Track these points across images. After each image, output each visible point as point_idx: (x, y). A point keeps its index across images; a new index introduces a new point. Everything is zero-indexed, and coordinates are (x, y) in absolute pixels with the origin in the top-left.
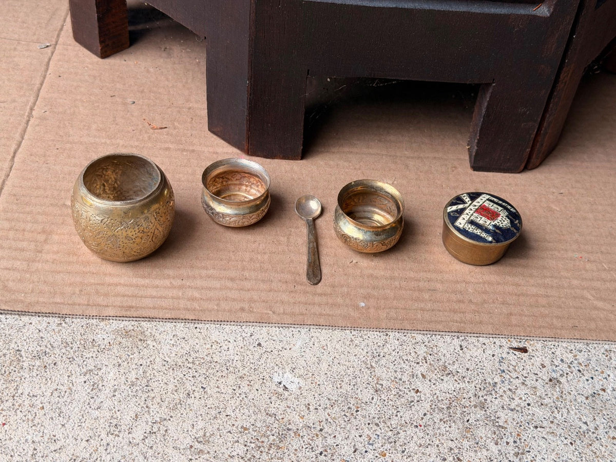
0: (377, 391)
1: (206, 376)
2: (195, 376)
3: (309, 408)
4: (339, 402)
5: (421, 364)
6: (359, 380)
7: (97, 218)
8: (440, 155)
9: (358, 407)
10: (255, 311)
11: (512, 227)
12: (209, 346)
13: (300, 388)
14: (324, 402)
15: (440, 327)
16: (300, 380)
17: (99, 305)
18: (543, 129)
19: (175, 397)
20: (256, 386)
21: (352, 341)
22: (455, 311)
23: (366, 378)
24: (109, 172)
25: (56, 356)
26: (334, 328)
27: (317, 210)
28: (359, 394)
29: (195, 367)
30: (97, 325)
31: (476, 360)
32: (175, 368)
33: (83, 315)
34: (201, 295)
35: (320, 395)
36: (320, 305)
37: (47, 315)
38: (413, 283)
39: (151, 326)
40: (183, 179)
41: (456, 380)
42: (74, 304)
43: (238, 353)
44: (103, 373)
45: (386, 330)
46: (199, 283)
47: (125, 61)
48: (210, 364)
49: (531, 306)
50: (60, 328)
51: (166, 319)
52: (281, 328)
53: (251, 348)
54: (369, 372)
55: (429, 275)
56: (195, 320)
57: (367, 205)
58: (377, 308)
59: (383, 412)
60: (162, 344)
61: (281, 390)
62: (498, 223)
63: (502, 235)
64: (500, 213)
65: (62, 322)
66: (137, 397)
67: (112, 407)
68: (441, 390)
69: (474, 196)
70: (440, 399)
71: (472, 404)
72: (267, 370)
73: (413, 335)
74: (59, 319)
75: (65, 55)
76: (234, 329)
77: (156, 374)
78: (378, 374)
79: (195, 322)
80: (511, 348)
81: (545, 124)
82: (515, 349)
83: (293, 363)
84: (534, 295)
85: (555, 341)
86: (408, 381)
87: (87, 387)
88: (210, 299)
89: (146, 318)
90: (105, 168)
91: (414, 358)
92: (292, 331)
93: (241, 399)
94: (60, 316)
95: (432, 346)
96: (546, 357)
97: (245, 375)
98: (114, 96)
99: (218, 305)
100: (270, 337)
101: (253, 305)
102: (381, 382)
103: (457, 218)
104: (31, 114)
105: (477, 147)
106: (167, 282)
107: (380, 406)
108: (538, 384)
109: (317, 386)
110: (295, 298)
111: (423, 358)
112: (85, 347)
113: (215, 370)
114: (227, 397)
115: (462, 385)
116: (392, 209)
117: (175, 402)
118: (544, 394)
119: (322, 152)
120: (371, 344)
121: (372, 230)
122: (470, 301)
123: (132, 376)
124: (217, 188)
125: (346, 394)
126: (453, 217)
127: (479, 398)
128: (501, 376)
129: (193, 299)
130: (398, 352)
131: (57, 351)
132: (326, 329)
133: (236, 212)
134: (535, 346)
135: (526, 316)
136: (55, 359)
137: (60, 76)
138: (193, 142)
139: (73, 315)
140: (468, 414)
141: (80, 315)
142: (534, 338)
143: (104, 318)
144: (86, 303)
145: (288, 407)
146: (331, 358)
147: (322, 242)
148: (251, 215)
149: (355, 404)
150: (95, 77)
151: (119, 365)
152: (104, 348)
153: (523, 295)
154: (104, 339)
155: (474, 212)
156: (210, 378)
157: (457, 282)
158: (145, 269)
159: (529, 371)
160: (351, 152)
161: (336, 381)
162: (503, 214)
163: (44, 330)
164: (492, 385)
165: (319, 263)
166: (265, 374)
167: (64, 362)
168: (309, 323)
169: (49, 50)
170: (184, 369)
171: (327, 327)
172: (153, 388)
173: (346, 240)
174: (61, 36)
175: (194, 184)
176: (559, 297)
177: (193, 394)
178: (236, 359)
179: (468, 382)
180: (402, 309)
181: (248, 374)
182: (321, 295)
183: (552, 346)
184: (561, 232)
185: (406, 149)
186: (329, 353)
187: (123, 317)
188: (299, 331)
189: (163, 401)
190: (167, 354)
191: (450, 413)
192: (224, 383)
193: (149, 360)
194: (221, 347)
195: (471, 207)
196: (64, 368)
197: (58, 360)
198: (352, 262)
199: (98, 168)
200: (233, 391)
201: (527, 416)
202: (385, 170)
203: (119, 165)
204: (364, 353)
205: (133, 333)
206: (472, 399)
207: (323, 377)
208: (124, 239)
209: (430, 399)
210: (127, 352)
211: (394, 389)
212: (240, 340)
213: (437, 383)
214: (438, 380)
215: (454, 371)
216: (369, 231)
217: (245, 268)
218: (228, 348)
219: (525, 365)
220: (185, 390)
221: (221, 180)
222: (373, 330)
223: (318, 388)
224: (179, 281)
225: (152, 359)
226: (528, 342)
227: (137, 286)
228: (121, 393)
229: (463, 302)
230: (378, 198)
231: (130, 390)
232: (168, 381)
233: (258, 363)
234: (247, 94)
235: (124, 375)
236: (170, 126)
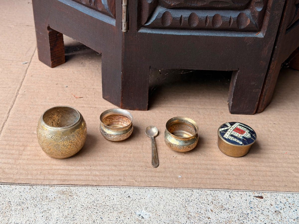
0: (188, 218)
1: (102, 213)
2: (97, 212)
5: (210, 205)
6: (179, 213)
7: (49, 136)
8: (215, 107)
10: (127, 180)
11: (252, 137)
12: (104, 198)
13: (150, 217)
15: (219, 187)
16: (150, 213)
17: (49, 179)
18: (264, 92)
19: (87, 223)
20: (128, 217)
21: (175, 194)
22: (226, 179)
23: (183, 212)
24: (55, 116)
25: (28, 204)
26: (166, 188)
27: (156, 133)
28: (180, 219)
29: (97, 208)
30: (48, 189)
31: (238, 202)
32: (87, 209)
33: (42, 184)
34: (100, 174)
35: (160, 220)
36: (158, 177)
37: (24, 185)
38: (204, 166)
39: (75, 189)
40: (91, 120)
41: (228, 212)
42: (37, 179)
43: (119, 201)
44: (51, 212)
45: (192, 188)
46: (99, 168)
47: (63, 69)
48: (104, 207)
49: (263, 176)
50: (30, 191)
51: (83, 185)
52: (140, 189)
53: (125, 198)
54: (184, 209)
55: (212, 162)
56: (97, 185)
57: (180, 129)
58: (187, 178)
60: (81, 197)
61: (140, 218)
62: (245, 135)
63: (247, 141)
64: (245, 131)
65: (32, 188)
68: (221, 217)
69: (232, 123)
70: (220, 222)
72: (133, 209)
73: (205, 191)
74: (30, 186)
75: (34, 67)
76: (116, 189)
77: (78, 212)
78: (189, 210)
79: (97, 186)
80: (255, 196)
81: (265, 90)
82: (257, 197)
83: (146, 205)
84: (264, 171)
85: (277, 193)
86: (204, 213)
87: (43, 219)
88: (104, 175)
89: (73, 185)
90: (53, 114)
91: (206, 202)
92: (145, 190)
94: (30, 185)
95: (215, 196)
96: (272, 200)
97: (122, 211)
98: (57, 84)
99: (108, 178)
100: (134, 193)
101: (125, 178)
102: (190, 214)
103: (224, 134)
104: (18, 92)
105: (232, 102)
106: (83, 168)
108: (269, 213)
109: (158, 216)
110: (146, 174)
111: (211, 202)
112: (42, 199)
113: (107, 210)
114: (114, 222)
115: (231, 215)
116: (192, 131)
118: (273, 218)
119: (157, 107)
120: (185, 195)
121: (183, 140)
122: (233, 174)
123: (66, 213)
124: (107, 123)
125: (173, 220)
126: (223, 134)
127: (240, 221)
128: (251, 210)
129: (96, 175)
130: (198, 199)
131: (29, 202)
132: (162, 189)
133: (117, 133)
134: (266, 195)
135: (261, 181)
136: (28, 205)
137: (32, 76)
138: (96, 104)
139: (37, 184)
141: (40, 184)
142: (266, 192)
143: (52, 185)
144: (43, 178)
146: (165, 202)
147: (159, 147)
148: (124, 135)
150: (49, 76)
151: (59, 208)
152: (52, 200)
153: (259, 171)
154: (52, 195)
155: (233, 131)
156: (105, 213)
157: (226, 165)
158: (72, 162)
159: (264, 207)
160: (172, 107)
161: (168, 214)
162: (247, 131)
163: (22, 192)
164: (246, 214)
165: (158, 157)
167: (32, 207)
168: (153, 186)
169: (27, 65)
170: (91, 209)
171: (163, 188)
172: (76, 219)
173: (170, 146)
174: (33, 58)
175: (96, 122)
176: (277, 172)
177: (96, 221)
178: (117, 204)
179: (234, 213)
180: (199, 178)
181: (124, 211)
182: (159, 172)
183: (275, 195)
184: (276, 141)
185: (198, 105)
186: (164, 200)
187: (61, 185)
188: (149, 190)
190: (83, 202)
192: (112, 215)
193: (74, 205)
194: (110, 198)
195: (231, 128)
196: (32, 210)
197: (29, 206)
198: (174, 156)
199: (50, 114)
200: (116, 219)
202: (188, 115)
203: (60, 112)
204: (182, 200)
205: (66, 192)
206: (237, 222)
207: (161, 212)
208: (62, 146)
209: (216, 222)
210: (63, 202)
211: (197, 217)
212: (120, 195)
213: (219, 214)
214: (219, 212)
215: (227, 208)
216: (182, 141)
217: (121, 160)
218: (114, 199)
219: (262, 204)
220: (92, 219)
221: (109, 119)
222: (185, 188)
223: (159, 217)
224: (89, 167)
225: (76, 205)
226: (263, 193)
227: (69, 170)
228: (60, 221)
229: (229, 175)
230: (185, 126)
231: (65, 220)
232: (83, 215)
233: (129, 205)
234: (121, 78)
235: (62, 212)
236: (84, 96)
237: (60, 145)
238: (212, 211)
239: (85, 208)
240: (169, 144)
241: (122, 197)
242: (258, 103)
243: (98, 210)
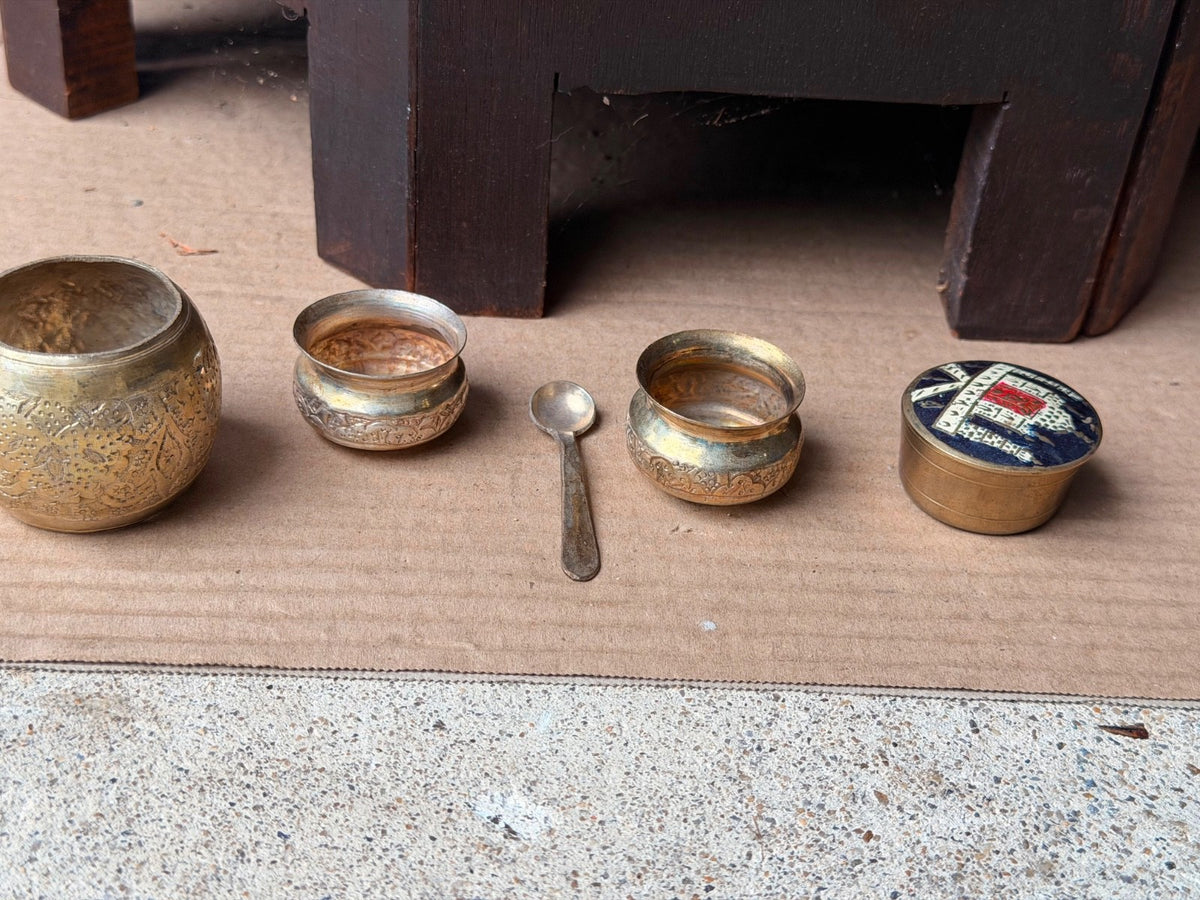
0: (759, 836)
1: (291, 807)
2: (262, 807)
3: (575, 884)
4: (659, 865)
5: (872, 767)
6: (709, 809)
7: (9, 400)
8: (876, 308)
9: (710, 879)
10: (429, 643)
11: (1078, 430)
12: (303, 731)
13: (551, 831)
14: (617, 865)
15: (915, 678)
16: (548, 811)
17: (10, 635)
18: (1124, 226)
19: (203, 861)
20: (431, 827)
21: (685, 713)
22: (948, 641)
23: (728, 802)
24: (56, 315)
26: (637, 683)
27: (584, 415)
28: (713, 843)
29: (263, 782)
31: (1017, 756)
32: (206, 788)
34: (287, 608)
35: (605, 848)
36: (598, 628)
38: (834, 576)
39: (147, 684)
40: (251, 354)
41: (968, 807)
43: (384, 749)
44: (5, 803)
45: (774, 686)
46: (282, 579)
47: (127, 125)
48: (303, 776)
49: (1141, 626)
51: (190, 666)
52: (497, 686)
53: (418, 732)
54: (735, 789)
55: (875, 558)
56: (268, 667)
57: (709, 399)
58: (748, 635)
59: (779, 890)
60: (176, 729)
61: (497, 838)
62: (1044, 420)
63: (1055, 448)
64: (1045, 400)
66: (97, 863)
67: (24, 890)
68: (933, 833)
69: (975, 366)
70: (932, 854)
71: (1020, 866)
72: (461, 788)
73: (845, 698)
76: (372, 689)
77: (155, 803)
78: (761, 794)
79: (267, 672)
80: (1105, 727)
81: (1128, 213)
82: (1115, 729)
83: (531, 769)
84: (1145, 603)
86: (842, 809)
88: (309, 618)
89: (136, 663)
90: (45, 300)
91: (851, 753)
92: (528, 692)
93: (388, 863)
95: (897, 724)
97: (399, 800)
98: (93, 190)
99: (329, 630)
100: (469, 707)
101: (422, 629)
102: (769, 814)
103: (938, 413)
105: (968, 274)
106: (198, 579)
107: (771, 875)
108: (1187, 813)
109: (597, 825)
110: (533, 611)
111: (877, 754)
113: (317, 791)
114: (350, 857)
115: (986, 819)
116: (771, 407)
117: (202, 873)
119: (593, 303)
120: (736, 720)
121: (725, 441)
122: (986, 615)
123: (87, 810)
125: (677, 844)
126: (929, 413)
127: (1035, 851)
128: (1087, 795)
129: (265, 618)
130: (809, 739)
132: (615, 686)
133: (380, 407)
134: (1163, 721)
135: (1132, 650)
138: (281, 282)
140: (1011, 892)
142: (1162, 703)
143: (20, 665)
145: (517, 880)
146: (633, 756)
147: (599, 486)
148: (418, 417)
149: (703, 872)
150: (50, 155)
151: (53, 782)
152: (14, 741)
153: (1118, 601)
154: (16, 717)
155: (980, 399)
156: (303, 811)
157: (947, 573)
158: (140, 550)
159: (1159, 783)
161: (649, 813)
162: (1053, 403)
164: (1066, 817)
165: (594, 532)
166: (454, 796)
168: (571, 671)
170: (231, 790)
171: (619, 682)
172: (143, 839)
173: (660, 472)
175: (278, 365)
177: (254, 851)
178: (375, 762)
179: (1003, 811)
180: (811, 634)
181: (408, 798)
182: (600, 603)
184: (1190, 462)
185: (794, 297)
186: (626, 744)
187: (73, 662)
188: (545, 692)
189: (167, 873)
190: (187, 753)
191: (962, 889)
192: (341, 821)
193: (137, 768)
194: (335, 732)
195: (971, 387)
198: (677, 529)
199: (24, 299)
200: (365, 841)
201: (1172, 893)
203: (81, 295)
204: (721, 743)
205: (97, 702)
206: (1018, 855)
207: (613, 803)
208: (79, 459)
209: (906, 855)
210: (76, 750)
211: (806, 830)
212: (388, 715)
213: (921, 814)
214: (922, 806)
215: (961, 785)
216: (718, 444)
217: (404, 544)
218: (356, 735)
219: (1146, 768)
220: (234, 843)
221: (344, 348)
222: (740, 685)
223: (600, 832)
224: (228, 575)
225: (144, 766)
226: (1145, 713)
227: (117, 589)
228: (53, 852)
229: (966, 618)
230: (735, 382)
231: (77, 845)
232: (185, 821)
233: (437, 770)
234: (409, 141)
235: (64, 806)
236: (225, 248)
237: (70, 451)
238: (881, 797)
239: (196, 784)
240: (654, 462)
241: (400, 729)
242: (1093, 280)
243: (265, 795)
